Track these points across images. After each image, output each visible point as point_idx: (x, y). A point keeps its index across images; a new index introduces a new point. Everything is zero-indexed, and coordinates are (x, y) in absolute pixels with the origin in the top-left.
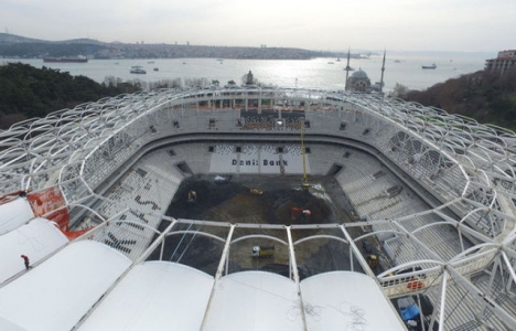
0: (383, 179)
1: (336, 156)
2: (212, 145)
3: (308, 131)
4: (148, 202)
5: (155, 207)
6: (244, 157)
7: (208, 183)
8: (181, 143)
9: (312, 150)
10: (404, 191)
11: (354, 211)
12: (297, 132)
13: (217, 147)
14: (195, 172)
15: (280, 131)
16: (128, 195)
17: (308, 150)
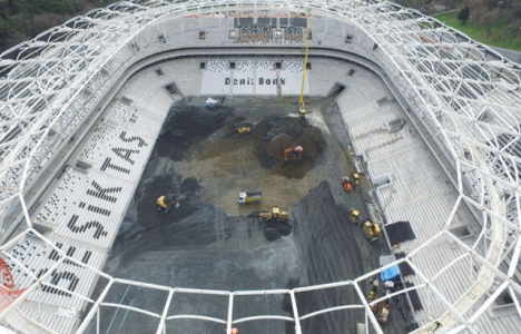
0: (387, 107)
1: (338, 73)
2: (203, 60)
3: (313, 44)
4: (134, 139)
5: (142, 143)
6: (238, 74)
7: (198, 109)
8: (170, 59)
9: (312, 65)
10: (406, 127)
11: (351, 144)
12: (298, 45)
13: (209, 63)
14: (186, 94)
15: (279, 45)
16: (112, 132)
17: (308, 66)
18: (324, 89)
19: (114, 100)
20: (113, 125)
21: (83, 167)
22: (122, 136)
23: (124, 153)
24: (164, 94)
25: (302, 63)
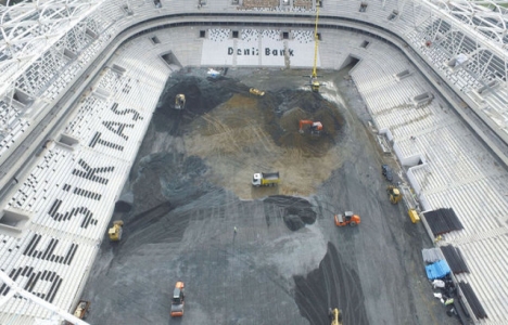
0: (409, 81)
1: (351, 45)
2: (203, 28)
3: (320, 12)
4: (127, 111)
5: (137, 117)
6: (241, 44)
7: (200, 80)
8: (166, 26)
9: (323, 36)
10: (436, 101)
11: (372, 121)
12: (307, 13)
13: (210, 31)
14: (184, 65)
15: (287, 13)
16: (102, 104)
17: (319, 36)
18: (337, 62)
19: (104, 68)
20: (102, 96)
21: (67, 142)
22: (114, 108)
23: (116, 128)
24: (161, 63)
25: (310, 34)
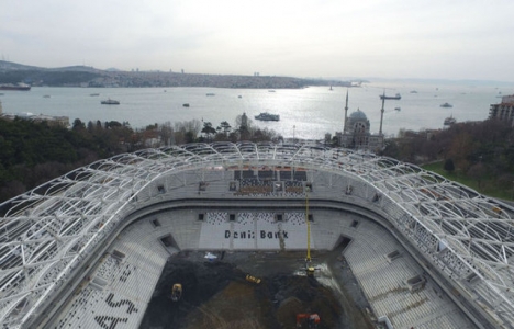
0: (400, 263)
1: (342, 225)
2: (202, 212)
3: (310, 195)
4: (122, 302)
5: (131, 309)
6: (238, 227)
9: (315, 217)
11: (369, 308)
12: (299, 197)
13: (208, 215)
14: (182, 248)
15: (280, 197)
16: (98, 296)
17: (310, 218)
18: (328, 242)
19: (104, 255)
20: (99, 285)
22: (109, 300)
23: (108, 323)
24: (159, 247)
25: (302, 217)
